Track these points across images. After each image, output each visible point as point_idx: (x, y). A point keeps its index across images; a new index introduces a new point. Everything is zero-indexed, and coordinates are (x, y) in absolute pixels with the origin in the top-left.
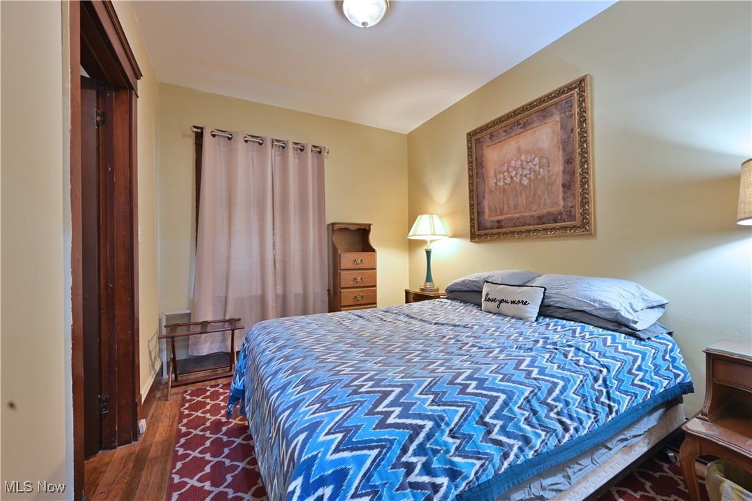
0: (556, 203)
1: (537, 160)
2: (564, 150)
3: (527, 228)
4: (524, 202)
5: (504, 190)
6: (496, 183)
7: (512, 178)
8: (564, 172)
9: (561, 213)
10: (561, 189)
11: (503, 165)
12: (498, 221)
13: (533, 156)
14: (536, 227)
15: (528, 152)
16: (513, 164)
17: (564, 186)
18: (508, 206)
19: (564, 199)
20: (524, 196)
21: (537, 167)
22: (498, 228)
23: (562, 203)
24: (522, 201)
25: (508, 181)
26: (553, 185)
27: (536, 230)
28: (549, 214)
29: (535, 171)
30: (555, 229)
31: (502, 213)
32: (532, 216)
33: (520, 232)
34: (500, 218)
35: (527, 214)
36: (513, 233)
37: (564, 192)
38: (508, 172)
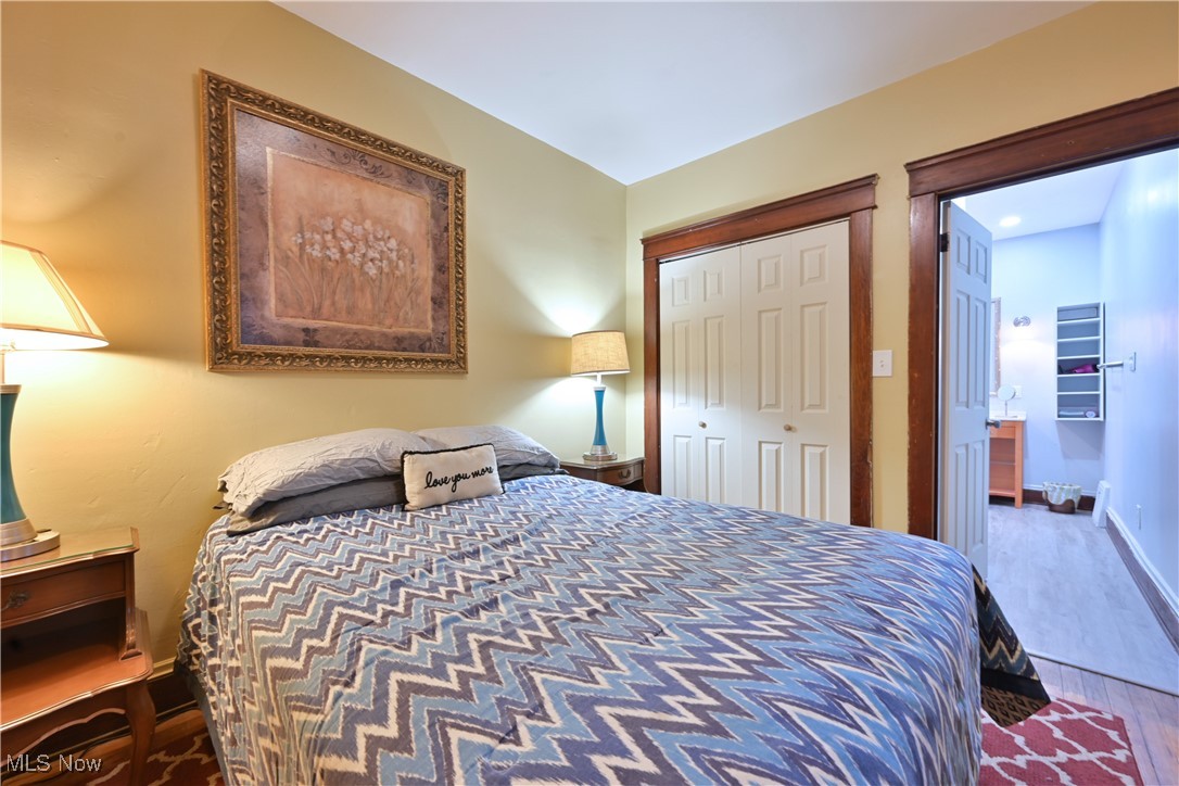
0: (422, 323)
1: (393, 243)
2: (435, 249)
3: (379, 353)
4: (370, 306)
5: (323, 270)
6: (302, 247)
7: (342, 251)
8: (434, 280)
9: (430, 339)
10: (430, 305)
11: (323, 217)
12: (306, 330)
13: (387, 234)
14: (394, 354)
15: (377, 221)
16: (347, 225)
17: (434, 300)
18: (333, 303)
19: (434, 319)
20: (368, 294)
21: (394, 256)
22: (307, 344)
23: (430, 324)
24: (365, 303)
25: (334, 254)
26: (418, 293)
27: (395, 360)
28: (412, 336)
29: (390, 261)
30: (423, 361)
31: (316, 313)
32: (384, 335)
33: (364, 359)
34: (312, 324)
35: (375, 328)
36: (346, 359)
37: (434, 310)
38: (334, 237)
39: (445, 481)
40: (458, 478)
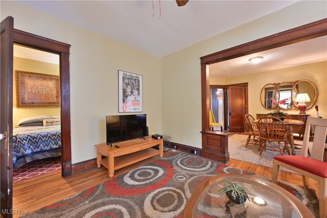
0: (54, 100)
1: (48, 89)
2: (56, 89)
3: (45, 105)
4: (44, 98)
5: (35, 94)
6: (31, 91)
7: (38, 91)
8: (56, 94)
9: (55, 102)
10: (55, 97)
11: (35, 86)
12: (32, 102)
13: (47, 87)
14: (48, 105)
15: (45, 86)
16: (39, 87)
17: (56, 97)
18: (37, 98)
19: (56, 99)
20: (43, 97)
21: (48, 91)
22: (32, 104)
23: (56, 100)
24: (43, 98)
25: (37, 91)
26: (53, 96)
27: (48, 106)
28: (52, 102)
29: (47, 91)
30: (54, 106)
31: (34, 100)
32: (47, 102)
33: (43, 106)
34: (33, 101)
35: (45, 101)
36: (39, 106)
37: (56, 98)
38: (37, 89)
39: (50, 122)
40: (52, 122)
